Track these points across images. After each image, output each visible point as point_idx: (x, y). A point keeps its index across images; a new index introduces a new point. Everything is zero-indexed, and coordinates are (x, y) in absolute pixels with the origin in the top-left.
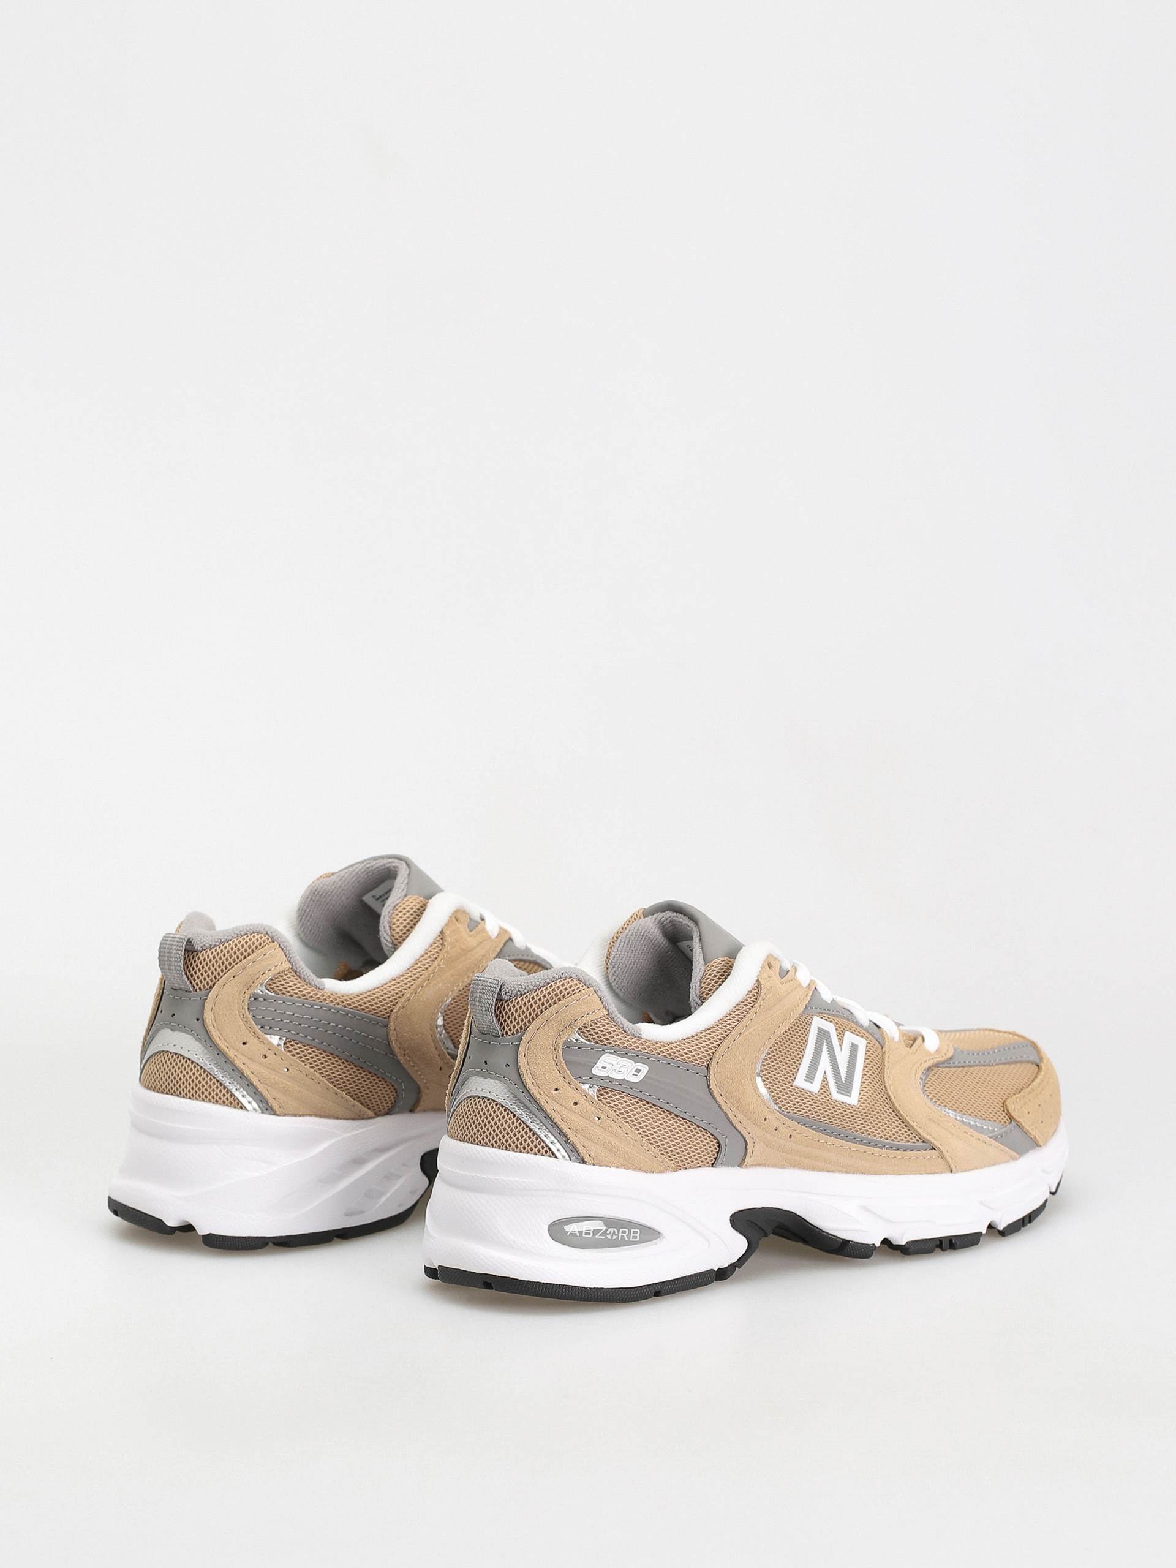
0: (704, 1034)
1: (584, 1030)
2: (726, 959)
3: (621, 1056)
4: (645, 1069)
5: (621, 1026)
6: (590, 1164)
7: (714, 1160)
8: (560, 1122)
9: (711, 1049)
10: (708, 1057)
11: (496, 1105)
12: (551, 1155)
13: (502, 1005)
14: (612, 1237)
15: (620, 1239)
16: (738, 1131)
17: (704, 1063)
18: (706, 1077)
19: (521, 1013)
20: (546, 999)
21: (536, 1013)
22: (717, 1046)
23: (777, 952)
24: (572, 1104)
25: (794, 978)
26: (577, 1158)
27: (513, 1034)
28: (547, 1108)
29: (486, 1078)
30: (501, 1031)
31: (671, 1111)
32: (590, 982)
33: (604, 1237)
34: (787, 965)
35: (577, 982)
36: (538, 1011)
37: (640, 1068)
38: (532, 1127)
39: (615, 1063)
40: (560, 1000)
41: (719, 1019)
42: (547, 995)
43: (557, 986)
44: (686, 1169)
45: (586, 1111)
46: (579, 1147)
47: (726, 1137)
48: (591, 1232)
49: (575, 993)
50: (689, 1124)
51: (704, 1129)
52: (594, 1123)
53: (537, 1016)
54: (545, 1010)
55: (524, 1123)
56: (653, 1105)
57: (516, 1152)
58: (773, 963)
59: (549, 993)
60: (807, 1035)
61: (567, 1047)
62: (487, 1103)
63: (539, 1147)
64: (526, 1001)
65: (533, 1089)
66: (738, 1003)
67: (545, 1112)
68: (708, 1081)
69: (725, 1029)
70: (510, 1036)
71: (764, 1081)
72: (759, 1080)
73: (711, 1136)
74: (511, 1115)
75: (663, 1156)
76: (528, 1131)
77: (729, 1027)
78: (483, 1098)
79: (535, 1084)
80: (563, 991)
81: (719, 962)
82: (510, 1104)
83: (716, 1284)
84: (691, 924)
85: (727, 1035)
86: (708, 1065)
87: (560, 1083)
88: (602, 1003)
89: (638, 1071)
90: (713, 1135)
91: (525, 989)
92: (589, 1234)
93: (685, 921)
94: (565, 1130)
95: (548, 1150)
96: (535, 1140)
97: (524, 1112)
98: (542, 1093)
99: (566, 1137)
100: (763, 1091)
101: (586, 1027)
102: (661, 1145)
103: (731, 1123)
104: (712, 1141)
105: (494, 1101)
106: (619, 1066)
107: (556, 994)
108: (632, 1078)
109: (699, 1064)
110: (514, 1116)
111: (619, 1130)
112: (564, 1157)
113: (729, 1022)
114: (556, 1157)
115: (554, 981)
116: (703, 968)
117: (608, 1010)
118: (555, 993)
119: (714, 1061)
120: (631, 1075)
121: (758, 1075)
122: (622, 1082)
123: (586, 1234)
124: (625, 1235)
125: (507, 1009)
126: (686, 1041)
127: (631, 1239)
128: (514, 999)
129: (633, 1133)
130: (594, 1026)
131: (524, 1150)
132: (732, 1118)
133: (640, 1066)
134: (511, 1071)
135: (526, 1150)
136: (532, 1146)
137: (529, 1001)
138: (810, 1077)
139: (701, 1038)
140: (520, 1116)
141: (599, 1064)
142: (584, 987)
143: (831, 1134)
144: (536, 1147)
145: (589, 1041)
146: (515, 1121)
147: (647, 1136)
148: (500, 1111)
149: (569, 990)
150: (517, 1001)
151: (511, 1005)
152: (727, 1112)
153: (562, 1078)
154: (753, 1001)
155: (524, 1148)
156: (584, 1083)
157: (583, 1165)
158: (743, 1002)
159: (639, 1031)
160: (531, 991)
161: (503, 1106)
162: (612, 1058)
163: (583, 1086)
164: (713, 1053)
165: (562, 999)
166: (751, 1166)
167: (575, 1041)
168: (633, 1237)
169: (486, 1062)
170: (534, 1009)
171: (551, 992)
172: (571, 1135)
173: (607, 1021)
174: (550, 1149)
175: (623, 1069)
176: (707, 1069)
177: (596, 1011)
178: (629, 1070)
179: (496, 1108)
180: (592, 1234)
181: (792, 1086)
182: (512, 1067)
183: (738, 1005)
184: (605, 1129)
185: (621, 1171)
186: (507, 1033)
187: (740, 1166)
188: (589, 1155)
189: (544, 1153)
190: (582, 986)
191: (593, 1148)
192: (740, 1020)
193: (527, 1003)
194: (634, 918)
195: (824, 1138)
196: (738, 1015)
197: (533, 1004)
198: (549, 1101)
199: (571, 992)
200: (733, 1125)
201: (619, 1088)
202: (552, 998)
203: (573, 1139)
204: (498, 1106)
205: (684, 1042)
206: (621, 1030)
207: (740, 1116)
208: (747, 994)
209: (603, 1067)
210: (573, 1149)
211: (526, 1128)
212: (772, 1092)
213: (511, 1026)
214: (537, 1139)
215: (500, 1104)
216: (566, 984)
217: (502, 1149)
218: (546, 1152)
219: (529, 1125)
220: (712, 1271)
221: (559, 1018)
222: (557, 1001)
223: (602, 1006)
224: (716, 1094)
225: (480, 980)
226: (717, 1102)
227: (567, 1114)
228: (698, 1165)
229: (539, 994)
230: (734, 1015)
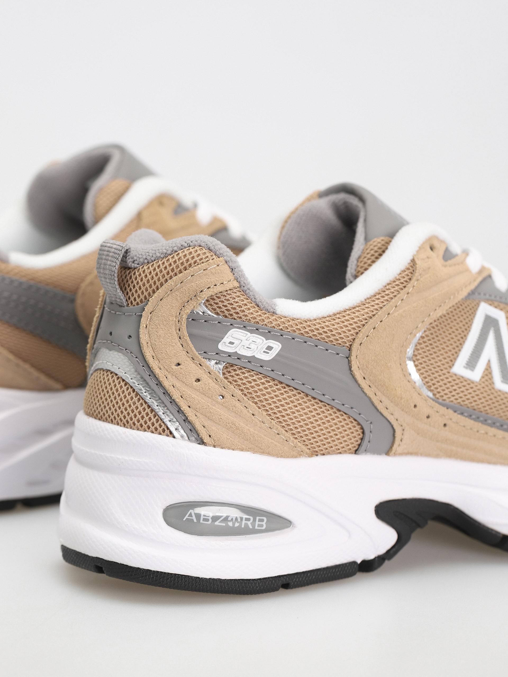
0: (348, 313)
1: (212, 302)
2: (387, 239)
3: (251, 332)
4: (277, 346)
5: (253, 300)
6: (210, 445)
7: (357, 447)
8: (179, 399)
9: (354, 329)
10: (350, 338)
11: (118, 378)
12: (169, 434)
13: (129, 274)
14: (234, 524)
15: (243, 526)
16: (385, 417)
17: (346, 343)
18: (347, 358)
19: (146, 282)
20: (171, 267)
21: (160, 282)
22: (361, 326)
23: (443, 234)
24: (194, 380)
25: (463, 262)
26: (196, 439)
27: (138, 304)
28: (166, 384)
29: (110, 350)
30: (127, 300)
31: (307, 393)
32: (221, 252)
33: (224, 525)
34: (456, 248)
35: (206, 251)
36: (162, 280)
37: (271, 345)
38: (150, 404)
39: (244, 338)
40: (185, 269)
41: (366, 297)
42: (172, 263)
43: (184, 254)
44: (324, 455)
45: (209, 389)
46: (198, 426)
47: (371, 423)
48: (210, 518)
49: (203, 263)
50: (328, 407)
51: (346, 414)
52: (217, 402)
53: (162, 285)
54: (170, 279)
55: (143, 399)
56: (287, 385)
57: (134, 429)
58: (436, 244)
59: (175, 262)
60: (471, 321)
61: (193, 320)
62: (110, 376)
63: (157, 425)
64: (151, 269)
65: (154, 364)
66: (389, 282)
67: (164, 388)
68: (349, 362)
69: (372, 308)
70: (134, 306)
71: (416, 366)
72: (411, 366)
73: (353, 421)
74: (130, 390)
75: (295, 441)
76: (146, 407)
77: (376, 307)
78: (108, 371)
79: (155, 357)
80: (190, 259)
81: (377, 241)
82: (130, 378)
83: (359, 575)
84: (360, 205)
85: (374, 315)
86: (351, 345)
87: (183, 357)
88: (234, 274)
89: (270, 348)
90: (355, 420)
91: (152, 257)
92: (207, 520)
93: (354, 201)
94: (184, 407)
95: (166, 429)
96: (152, 417)
97: (143, 387)
98: (162, 367)
99: (185, 415)
100: (415, 376)
101: (213, 299)
102: (293, 429)
103: (376, 408)
104: (355, 427)
105: (116, 375)
106: (248, 342)
107: (182, 263)
108: (263, 356)
109: (340, 344)
110: (134, 391)
111: (245, 411)
112: (182, 437)
113: (377, 302)
114: (174, 437)
115: (182, 249)
116: (362, 247)
117: (240, 282)
118: (181, 261)
119: (357, 341)
120: (262, 352)
121: (410, 359)
122: (251, 360)
123: (204, 520)
124: (249, 523)
125: (133, 277)
126: (328, 319)
127: (256, 527)
128: (141, 267)
129: (261, 415)
130: (223, 299)
131: (141, 428)
132: (376, 403)
133: (272, 343)
134: (132, 343)
135: (143, 428)
136: (149, 423)
137: (155, 269)
138: (471, 364)
139: (344, 316)
140: (139, 392)
141: (227, 339)
142: (214, 257)
143: (493, 425)
144: (153, 424)
145: (217, 314)
146: (134, 396)
147: (278, 418)
148: (120, 385)
149: (196, 258)
150: (143, 270)
151: (137, 274)
152: (371, 397)
153: (185, 353)
154: (406, 281)
155: (141, 426)
156: (209, 359)
157: (202, 447)
158: (394, 282)
159: (273, 306)
160: (158, 259)
161: (123, 380)
162: (241, 334)
163: (208, 363)
164: (357, 333)
165: (188, 268)
166: (401, 454)
167: (202, 314)
168: (259, 526)
169: (111, 334)
170: (159, 278)
171: (177, 260)
172: (190, 414)
173: (238, 294)
174: (168, 428)
175: (253, 346)
176: (349, 350)
177: (225, 283)
178: (259, 347)
179: (117, 382)
180: (210, 521)
181: (449, 372)
182: (134, 339)
183: (388, 284)
184: (229, 409)
185: (248, 455)
186: (132, 303)
187: (387, 453)
188: (210, 436)
189: (161, 432)
190: (212, 256)
191: (214, 429)
192: (389, 300)
193: (152, 271)
194: (310, 199)
195: (483, 428)
196: (388, 295)
197: (159, 272)
198: (169, 376)
199: (198, 261)
200: (378, 410)
201: (248, 365)
202: (177, 267)
203: (192, 417)
204: (119, 380)
205: (324, 320)
206: (253, 305)
207: (386, 402)
208: (400, 274)
209: (231, 343)
210: (192, 429)
211: (144, 405)
212: (425, 378)
213: (136, 295)
214: (155, 417)
215: (121, 378)
216: (193, 253)
217: (121, 426)
218: (164, 431)
219: (147, 401)
220: (354, 563)
221: (184, 288)
222: (183, 270)
223: (233, 278)
224: (358, 375)
225: (106, 246)
226: (359, 385)
227: (188, 391)
228: (339, 451)
229: (165, 262)
230: (383, 294)
